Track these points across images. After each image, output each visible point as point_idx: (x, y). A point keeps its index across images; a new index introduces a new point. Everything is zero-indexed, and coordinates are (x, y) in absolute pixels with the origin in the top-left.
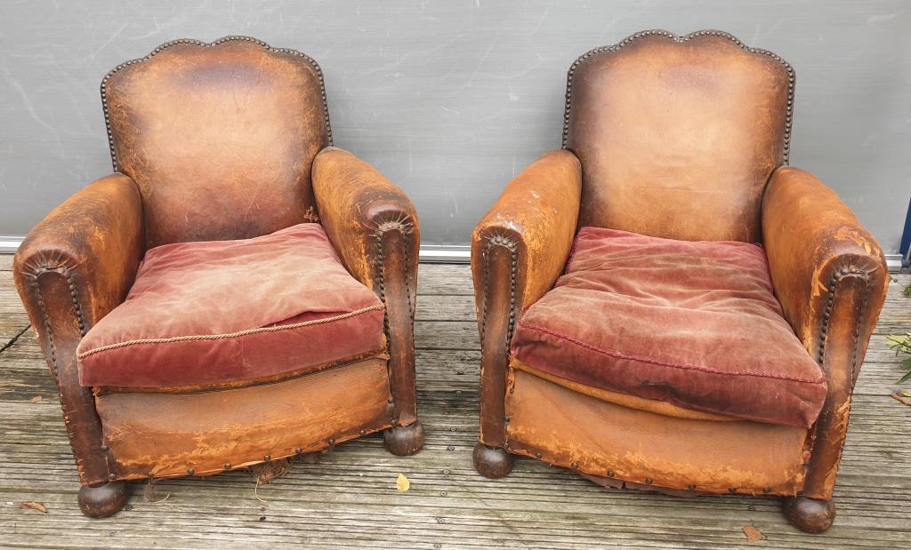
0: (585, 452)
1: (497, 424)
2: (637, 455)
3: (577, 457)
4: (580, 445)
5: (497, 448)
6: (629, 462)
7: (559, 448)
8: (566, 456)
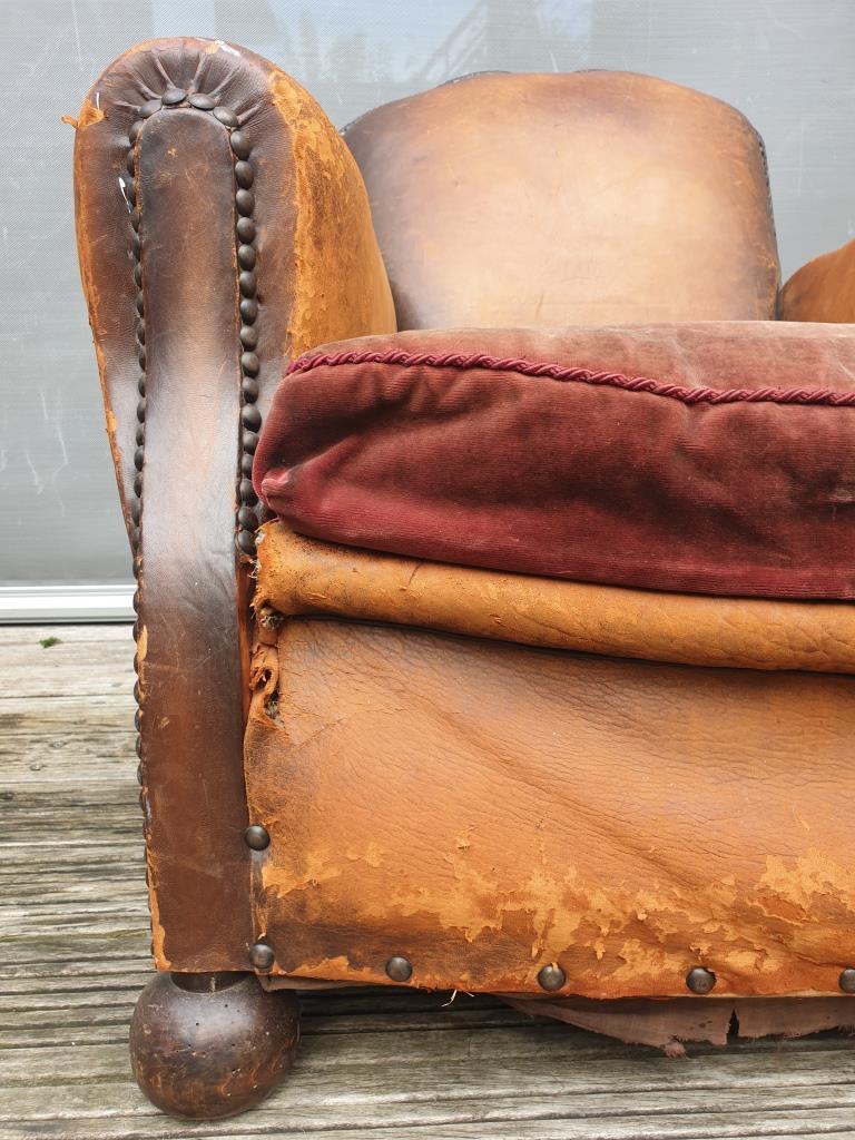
0: (599, 900)
1: (216, 872)
2: (805, 865)
3: (565, 927)
4: (573, 873)
5: (226, 979)
6: (778, 900)
7: (486, 905)
8: (517, 934)
